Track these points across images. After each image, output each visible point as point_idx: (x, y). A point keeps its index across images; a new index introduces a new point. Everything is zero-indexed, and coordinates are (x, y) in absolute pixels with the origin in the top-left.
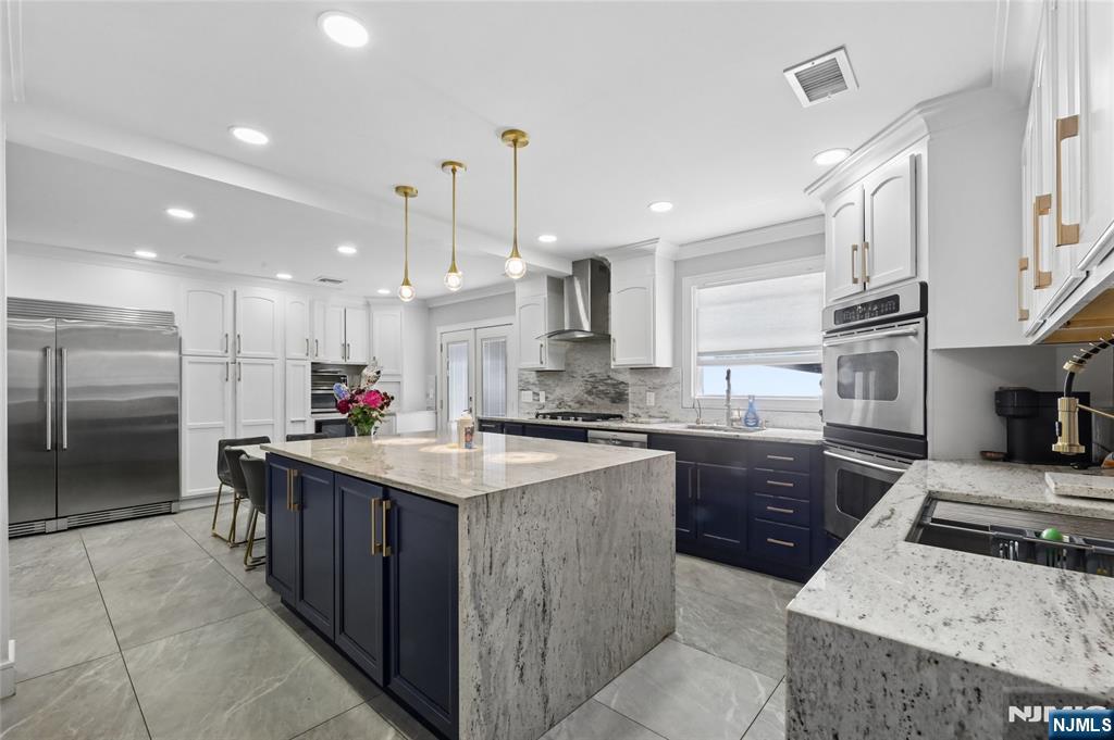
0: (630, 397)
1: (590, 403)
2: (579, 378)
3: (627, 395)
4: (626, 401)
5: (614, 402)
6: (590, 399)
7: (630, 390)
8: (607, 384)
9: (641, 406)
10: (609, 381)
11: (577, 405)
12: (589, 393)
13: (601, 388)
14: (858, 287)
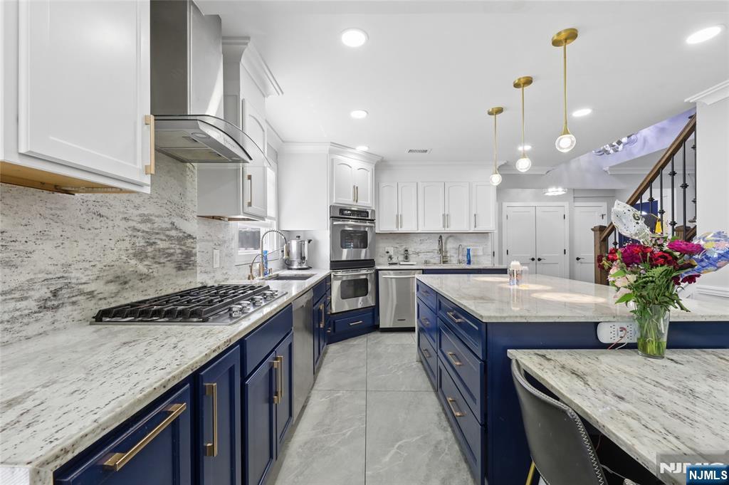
0: (199, 259)
1: (143, 277)
2: (118, 222)
3: (195, 255)
4: (194, 264)
5: (179, 268)
6: (142, 268)
7: (198, 247)
8: (170, 238)
9: (208, 269)
10: (173, 233)
11: (113, 288)
12: (140, 255)
13: (162, 245)
14: (355, 203)
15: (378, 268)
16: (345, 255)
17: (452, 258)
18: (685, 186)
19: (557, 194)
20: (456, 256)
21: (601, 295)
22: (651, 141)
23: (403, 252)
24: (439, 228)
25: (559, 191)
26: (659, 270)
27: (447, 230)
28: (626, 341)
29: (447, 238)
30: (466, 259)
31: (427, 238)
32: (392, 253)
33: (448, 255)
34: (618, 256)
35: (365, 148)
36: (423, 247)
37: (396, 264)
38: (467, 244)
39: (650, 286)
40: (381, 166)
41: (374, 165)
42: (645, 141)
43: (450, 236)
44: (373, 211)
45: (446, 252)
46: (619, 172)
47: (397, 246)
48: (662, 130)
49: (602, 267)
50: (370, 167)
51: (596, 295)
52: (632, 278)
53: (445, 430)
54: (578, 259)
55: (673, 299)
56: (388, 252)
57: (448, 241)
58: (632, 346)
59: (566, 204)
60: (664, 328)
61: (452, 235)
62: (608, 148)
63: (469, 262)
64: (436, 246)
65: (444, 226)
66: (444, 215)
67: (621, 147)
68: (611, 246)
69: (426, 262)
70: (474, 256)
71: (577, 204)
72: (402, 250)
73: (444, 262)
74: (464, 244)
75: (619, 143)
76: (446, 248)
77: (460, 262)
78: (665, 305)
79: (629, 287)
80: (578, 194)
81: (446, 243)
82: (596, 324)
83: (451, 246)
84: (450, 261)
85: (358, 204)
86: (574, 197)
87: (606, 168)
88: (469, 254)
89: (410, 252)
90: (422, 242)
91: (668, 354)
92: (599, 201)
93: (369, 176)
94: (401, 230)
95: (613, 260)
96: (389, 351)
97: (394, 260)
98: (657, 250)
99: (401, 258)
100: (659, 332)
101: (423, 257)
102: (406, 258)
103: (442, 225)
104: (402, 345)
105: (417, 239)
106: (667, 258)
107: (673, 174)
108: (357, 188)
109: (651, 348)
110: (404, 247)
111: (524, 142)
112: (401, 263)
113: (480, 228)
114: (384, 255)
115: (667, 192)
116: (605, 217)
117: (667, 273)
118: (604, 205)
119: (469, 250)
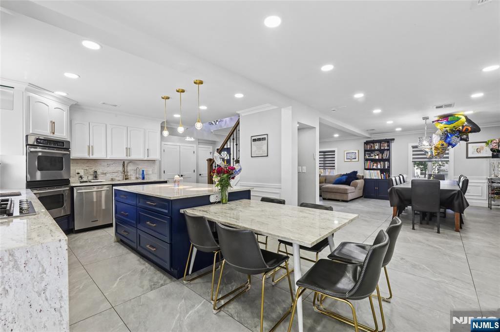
14: (52, 135)
15: (73, 185)
16: (39, 176)
17: (131, 176)
18: (237, 145)
19: (190, 140)
20: (134, 175)
21: (210, 187)
22: (228, 122)
23: (92, 173)
24: (123, 156)
25: (192, 139)
26: (225, 175)
27: (129, 158)
28: (217, 201)
29: (128, 163)
30: (141, 176)
31: (112, 163)
32: (82, 174)
33: (129, 174)
34: (216, 171)
35: (64, 94)
36: (110, 169)
37: (86, 182)
38: (142, 167)
39: (224, 180)
40: (74, 108)
41: (69, 107)
42: (226, 122)
43: (130, 162)
44: (69, 143)
45: (128, 172)
46: (217, 133)
47: (87, 168)
48: (231, 119)
49: (211, 175)
50: (66, 108)
51: (208, 187)
52: (219, 178)
53: (144, 264)
54: (200, 175)
55: (229, 185)
56: (78, 173)
57: (129, 165)
58: (219, 202)
59: (195, 146)
60: (227, 194)
61: (131, 161)
62: (213, 122)
63: (143, 178)
64: (121, 169)
65: (127, 156)
66: (127, 148)
67: (217, 123)
68: (214, 168)
69: (112, 180)
70: (146, 174)
71: (200, 146)
72: (91, 171)
73: (126, 179)
74: (140, 167)
75: (217, 121)
76: (127, 170)
77: (137, 178)
78: (227, 187)
79: (218, 181)
80: (201, 141)
81: (127, 166)
82: (209, 196)
83: (130, 168)
84: (131, 178)
85: (54, 135)
86: (199, 142)
87: (212, 131)
88: (143, 173)
89: (98, 173)
90: (108, 165)
91: (228, 203)
92: (209, 145)
93: (65, 115)
94: (91, 157)
95: (214, 173)
96: (90, 242)
97: (84, 179)
98: (225, 169)
99: (91, 178)
100: (226, 195)
101: (109, 176)
102: (96, 177)
103: (125, 155)
104: (99, 237)
105: (105, 164)
106: (227, 172)
107: (233, 139)
108: (54, 123)
109: (224, 201)
110: (94, 169)
111: (177, 113)
112: (92, 181)
113: (151, 158)
114: (76, 175)
115: (232, 144)
116: (212, 154)
117: (227, 176)
118: (211, 147)
119: (143, 171)
